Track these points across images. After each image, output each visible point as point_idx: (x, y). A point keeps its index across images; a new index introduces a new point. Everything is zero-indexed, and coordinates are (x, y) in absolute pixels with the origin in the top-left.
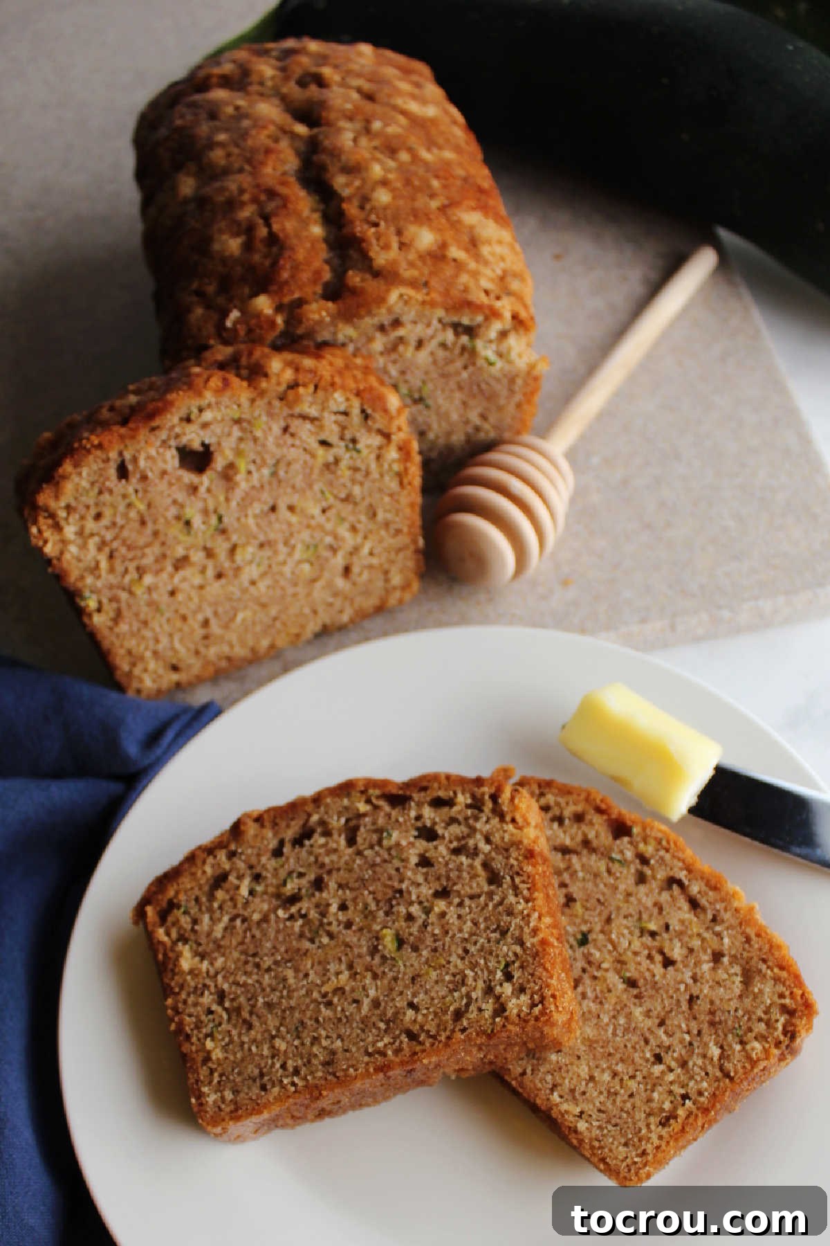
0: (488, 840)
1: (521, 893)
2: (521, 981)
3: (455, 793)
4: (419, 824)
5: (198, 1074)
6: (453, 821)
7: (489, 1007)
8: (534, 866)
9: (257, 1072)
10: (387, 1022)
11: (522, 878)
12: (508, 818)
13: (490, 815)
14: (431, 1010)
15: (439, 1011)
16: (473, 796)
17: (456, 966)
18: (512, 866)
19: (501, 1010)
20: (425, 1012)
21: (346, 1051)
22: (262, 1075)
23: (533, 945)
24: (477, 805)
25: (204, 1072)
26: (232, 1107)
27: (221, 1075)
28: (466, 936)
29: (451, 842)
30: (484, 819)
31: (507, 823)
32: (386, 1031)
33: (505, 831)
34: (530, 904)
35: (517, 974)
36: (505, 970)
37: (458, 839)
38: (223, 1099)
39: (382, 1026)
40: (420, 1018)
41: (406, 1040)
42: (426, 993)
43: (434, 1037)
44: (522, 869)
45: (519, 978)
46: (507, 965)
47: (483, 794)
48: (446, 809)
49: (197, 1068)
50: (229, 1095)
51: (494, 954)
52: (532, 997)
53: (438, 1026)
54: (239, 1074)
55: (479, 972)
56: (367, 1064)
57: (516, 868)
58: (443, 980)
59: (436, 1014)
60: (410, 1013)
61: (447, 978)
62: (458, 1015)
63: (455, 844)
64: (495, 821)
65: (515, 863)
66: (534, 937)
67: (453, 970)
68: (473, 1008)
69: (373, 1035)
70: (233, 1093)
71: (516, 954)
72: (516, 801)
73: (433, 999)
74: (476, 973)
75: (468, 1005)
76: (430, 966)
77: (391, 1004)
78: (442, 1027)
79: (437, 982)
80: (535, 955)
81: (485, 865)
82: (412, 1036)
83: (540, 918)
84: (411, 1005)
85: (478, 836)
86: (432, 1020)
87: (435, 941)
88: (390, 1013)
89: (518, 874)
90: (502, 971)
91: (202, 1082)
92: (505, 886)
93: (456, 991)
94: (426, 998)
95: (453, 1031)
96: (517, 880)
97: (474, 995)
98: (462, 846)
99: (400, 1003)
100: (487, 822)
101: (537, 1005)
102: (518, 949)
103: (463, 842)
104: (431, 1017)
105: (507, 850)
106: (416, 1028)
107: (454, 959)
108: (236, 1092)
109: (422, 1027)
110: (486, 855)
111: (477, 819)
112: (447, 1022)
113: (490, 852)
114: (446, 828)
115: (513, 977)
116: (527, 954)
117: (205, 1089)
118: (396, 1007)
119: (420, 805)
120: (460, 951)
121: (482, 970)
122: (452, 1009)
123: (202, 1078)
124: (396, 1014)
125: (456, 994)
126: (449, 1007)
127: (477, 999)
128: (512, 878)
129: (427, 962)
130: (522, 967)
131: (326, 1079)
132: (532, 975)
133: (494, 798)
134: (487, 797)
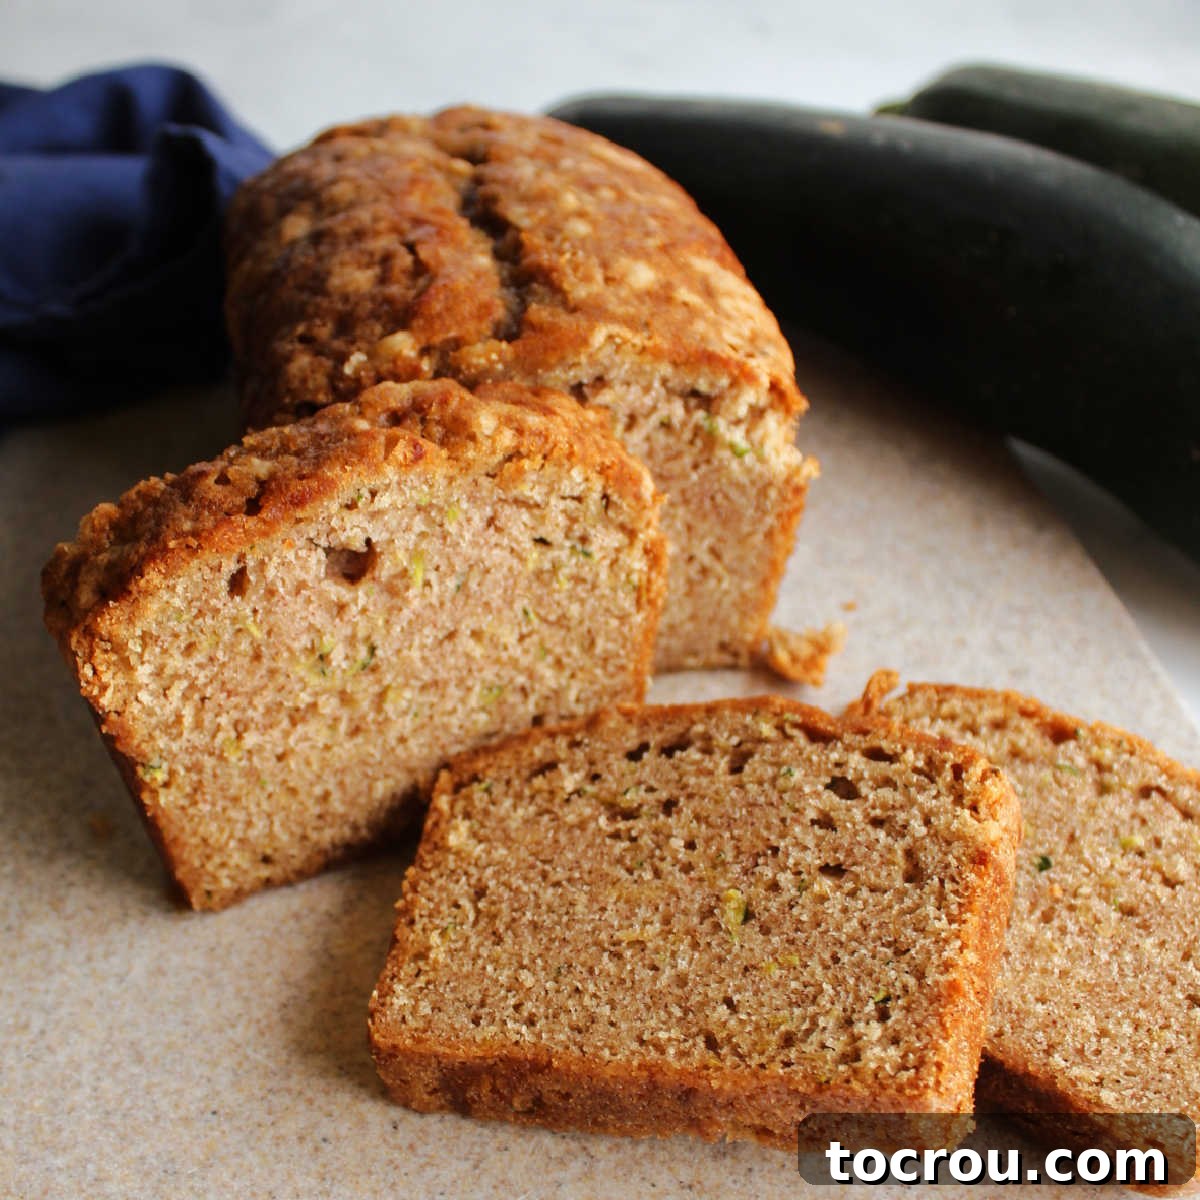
0: (927, 822)
1: (947, 907)
2: (898, 1027)
3: (904, 749)
4: (837, 773)
5: (400, 968)
6: (888, 782)
7: (837, 1044)
8: (980, 876)
9: (478, 997)
10: (686, 1011)
11: (956, 887)
12: (967, 801)
13: (943, 791)
14: (753, 1018)
15: (764, 1023)
16: (930, 761)
17: (813, 975)
18: (947, 866)
19: (853, 1056)
20: (743, 1017)
21: (612, 1024)
22: (482, 1004)
23: (937, 983)
24: (930, 771)
25: (409, 968)
26: (421, 1024)
27: (428, 983)
28: (843, 938)
29: (874, 808)
30: (934, 793)
31: (963, 807)
32: (680, 1020)
33: (956, 817)
34: (955, 926)
35: (896, 1015)
36: (881, 1005)
37: (884, 807)
38: (414, 1010)
39: (677, 1012)
40: (733, 1023)
41: (702, 1045)
42: (756, 993)
43: (741, 1057)
44: (960, 874)
45: (897, 1021)
46: (887, 999)
47: (944, 761)
48: (883, 765)
49: (403, 961)
50: (425, 1008)
51: (874, 976)
52: (904, 1056)
53: (755, 1044)
54: (453, 990)
55: (842, 994)
56: (633, 1053)
57: (953, 871)
58: (786, 986)
59: (758, 1028)
60: (723, 1010)
61: (794, 985)
62: (788, 1040)
63: (878, 812)
64: (947, 800)
65: (954, 863)
66: (942, 974)
67: (806, 977)
68: (815, 1037)
69: (659, 1019)
70: (433, 1009)
71: (905, 988)
72: (988, 783)
73: (762, 1005)
74: (838, 993)
75: (808, 1032)
76: (776, 960)
77: (701, 989)
78: (758, 1048)
79: (777, 985)
80: (935, 999)
81: (909, 854)
82: (712, 1044)
83: (961, 949)
84: (728, 1002)
85: (915, 811)
86: (750, 1033)
87: (797, 930)
88: (695, 999)
89: (953, 880)
90: (876, 1003)
91: (400, 980)
92: (927, 889)
93: (799, 1006)
94: (753, 1001)
95: (772, 1059)
96: (948, 886)
97: (822, 1022)
98: (889, 817)
99: (714, 991)
100: (936, 797)
101: (907, 1069)
102: (911, 981)
103: (890, 813)
104: (748, 1028)
105: (949, 843)
106: (720, 1035)
107: (814, 964)
108: (436, 1008)
109: (729, 1038)
110: (916, 840)
111: (921, 789)
112: (768, 1043)
113: (923, 838)
114: (875, 789)
115: (888, 1017)
116: (922, 993)
117: (399, 988)
118: (707, 995)
119: (848, 749)
120: (827, 956)
121: (847, 992)
122: (783, 1028)
123: (402, 974)
124: (702, 1005)
125: (797, 1011)
126: (780, 1024)
127: (824, 1029)
128: (942, 881)
129: (773, 953)
130: (908, 1009)
131: (567, 1048)
132: (919, 1025)
133: (958, 771)
134: (948, 766)
